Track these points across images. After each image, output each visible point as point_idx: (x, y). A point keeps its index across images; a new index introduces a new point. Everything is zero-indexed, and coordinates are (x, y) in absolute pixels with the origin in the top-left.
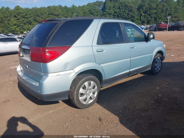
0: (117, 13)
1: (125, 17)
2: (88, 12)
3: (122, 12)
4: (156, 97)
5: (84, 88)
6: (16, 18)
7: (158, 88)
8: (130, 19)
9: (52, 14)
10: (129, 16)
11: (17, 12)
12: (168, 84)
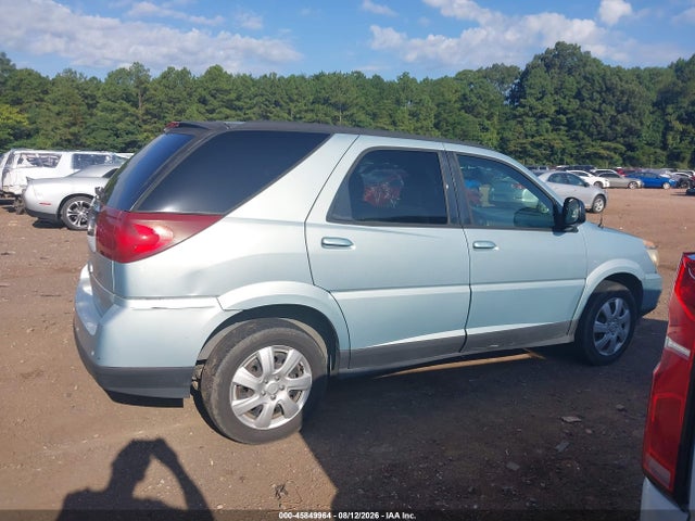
0: (569, 116)
1: (599, 133)
2: (456, 102)
3: (589, 113)
4: (540, 451)
5: (256, 368)
6: (206, 105)
7: (570, 419)
8: (621, 140)
9: (326, 101)
10: (619, 129)
11: (212, 86)
12: (622, 410)
